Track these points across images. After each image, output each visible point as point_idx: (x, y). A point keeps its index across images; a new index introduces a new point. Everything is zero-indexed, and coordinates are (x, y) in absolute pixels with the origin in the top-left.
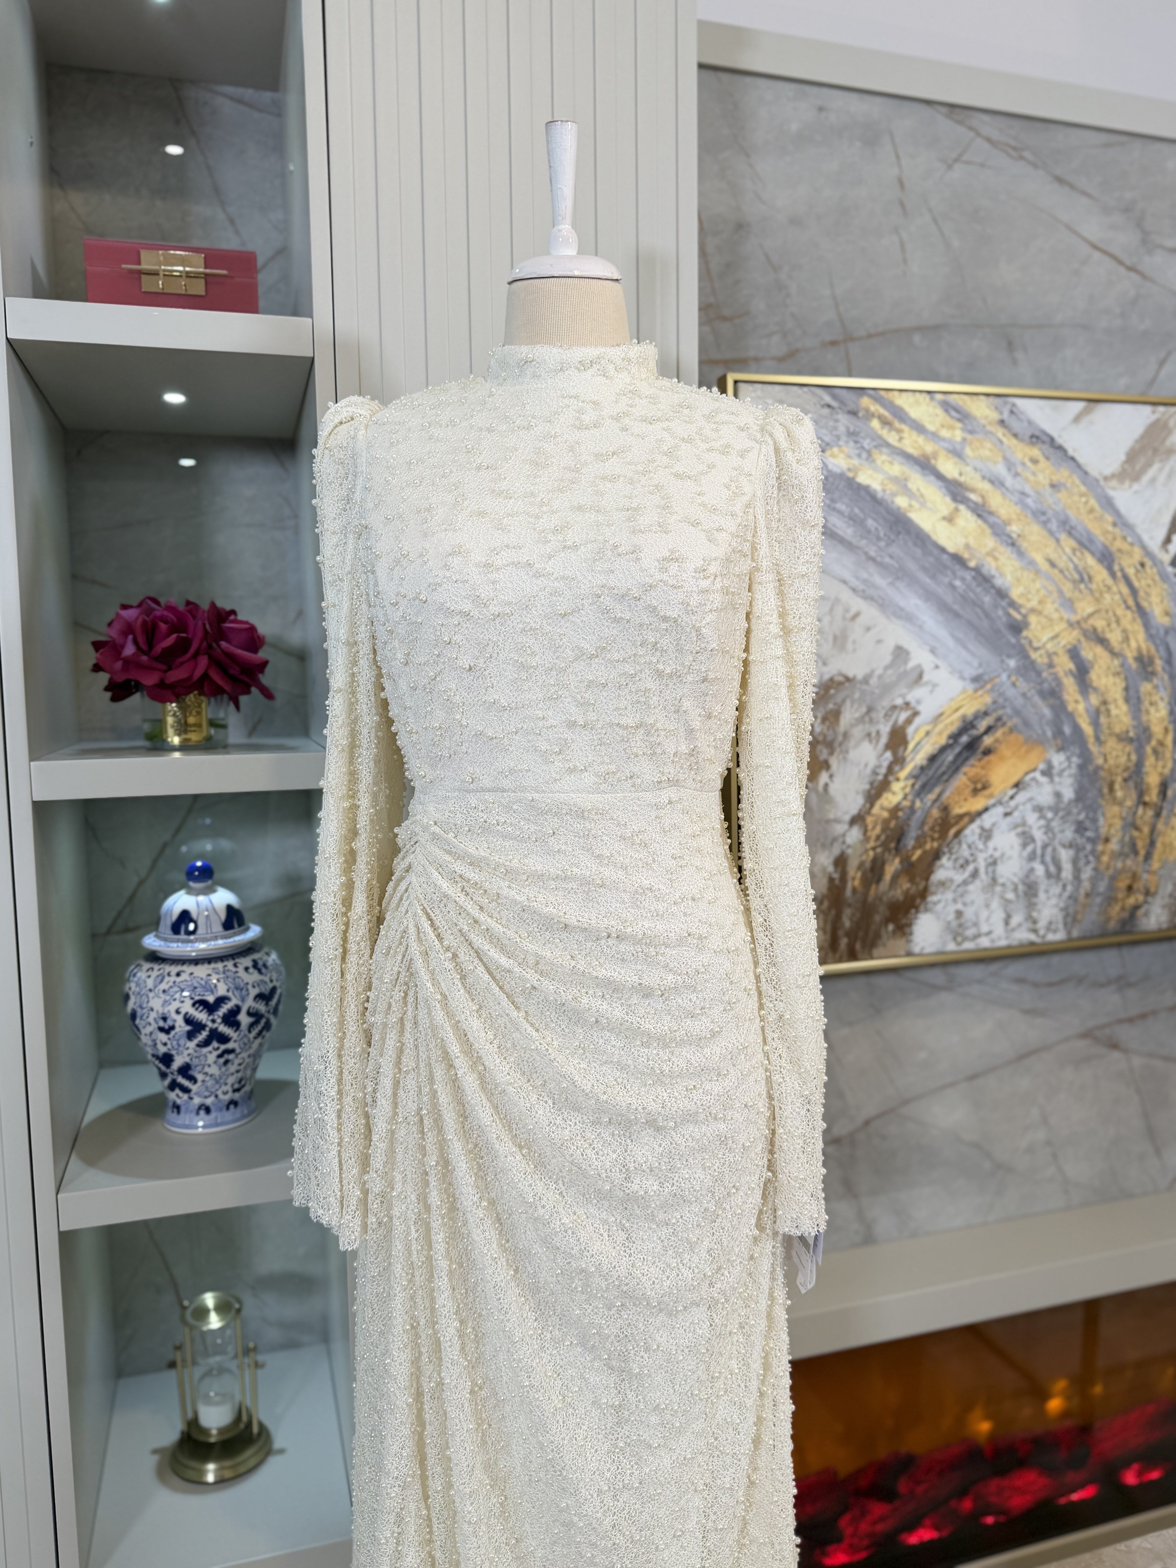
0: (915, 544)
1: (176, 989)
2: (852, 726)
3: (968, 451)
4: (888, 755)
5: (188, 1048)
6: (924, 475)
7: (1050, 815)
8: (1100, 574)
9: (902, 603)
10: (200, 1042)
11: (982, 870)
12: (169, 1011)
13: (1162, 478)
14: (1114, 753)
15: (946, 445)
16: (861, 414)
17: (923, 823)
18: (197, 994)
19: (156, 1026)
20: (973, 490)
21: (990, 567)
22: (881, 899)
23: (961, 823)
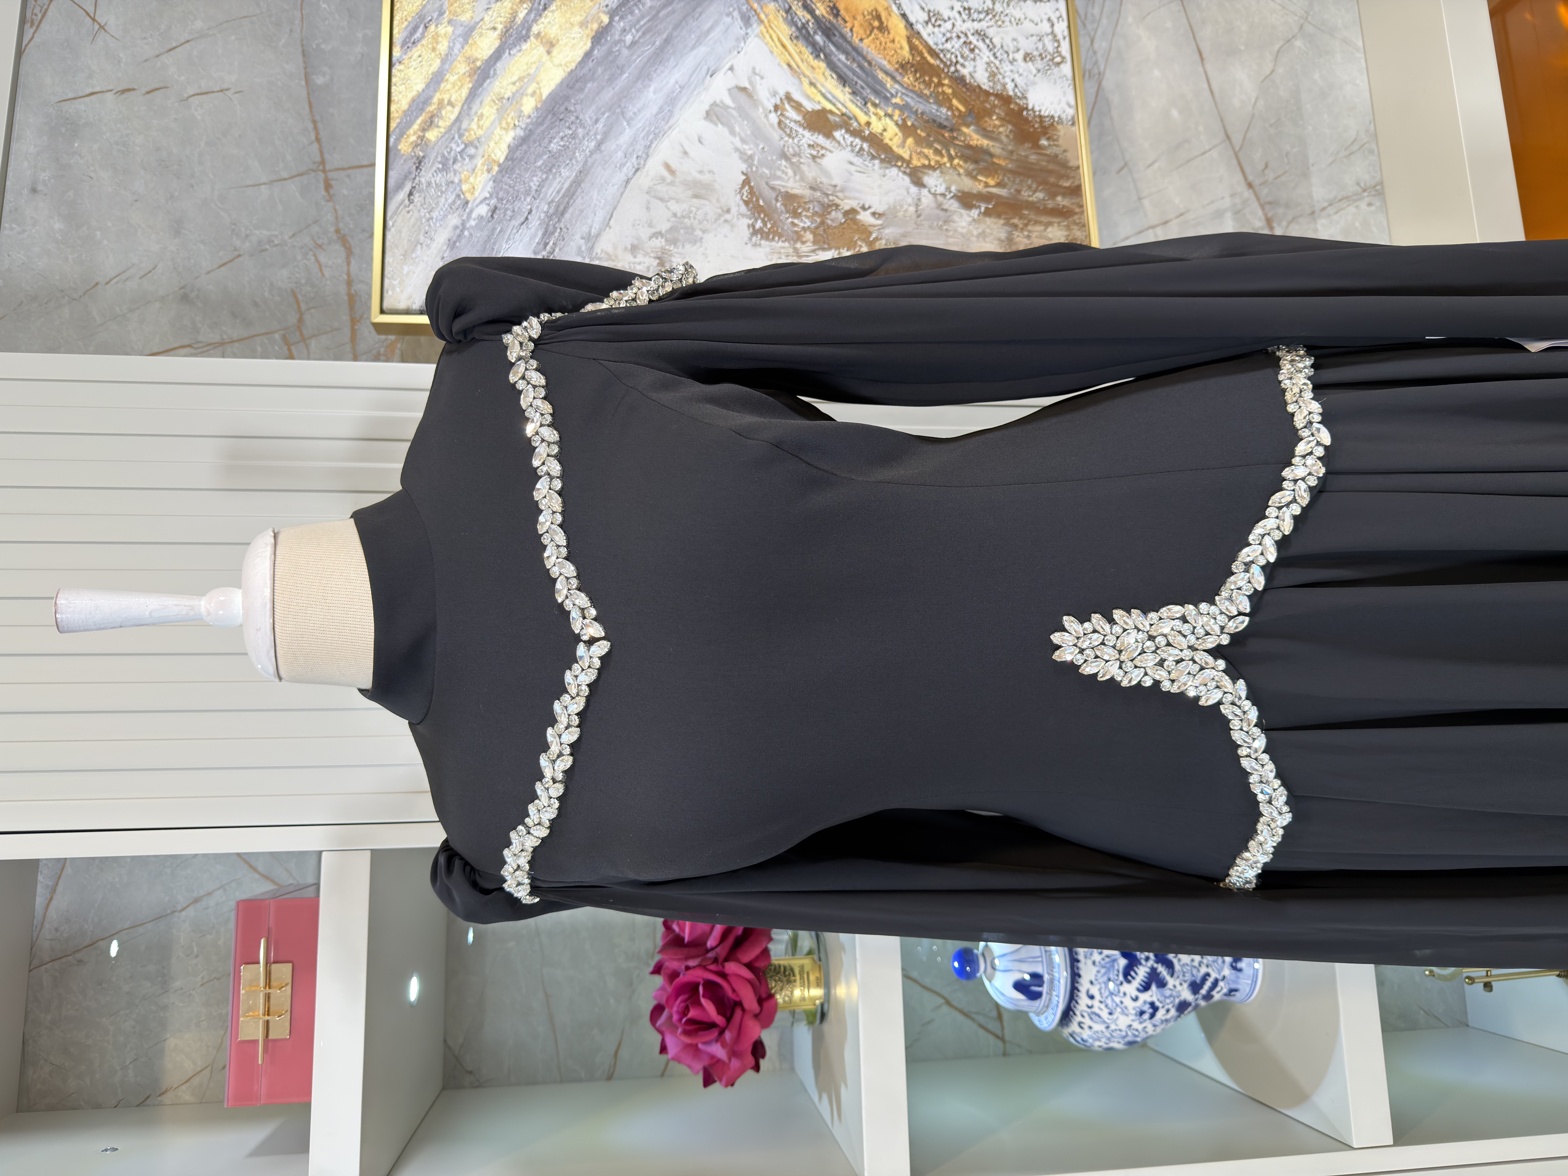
0: (582, 90)
1: (1109, 1001)
2: (803, 179)
3: (465, 18)
4: (837, 134)
5: (1175, 986)
6: (495, 74)
9: (654, 109)
10: (1168, 973)
11: (976, 25)
12: (1134, 1009)
15: (458, 46)
16: (421, 154)
17: (920, 95)
18: (1116, 978)
19: (1148, 1021)
20: (514, 14)
22: (1012, 152)
23: (921, 47)
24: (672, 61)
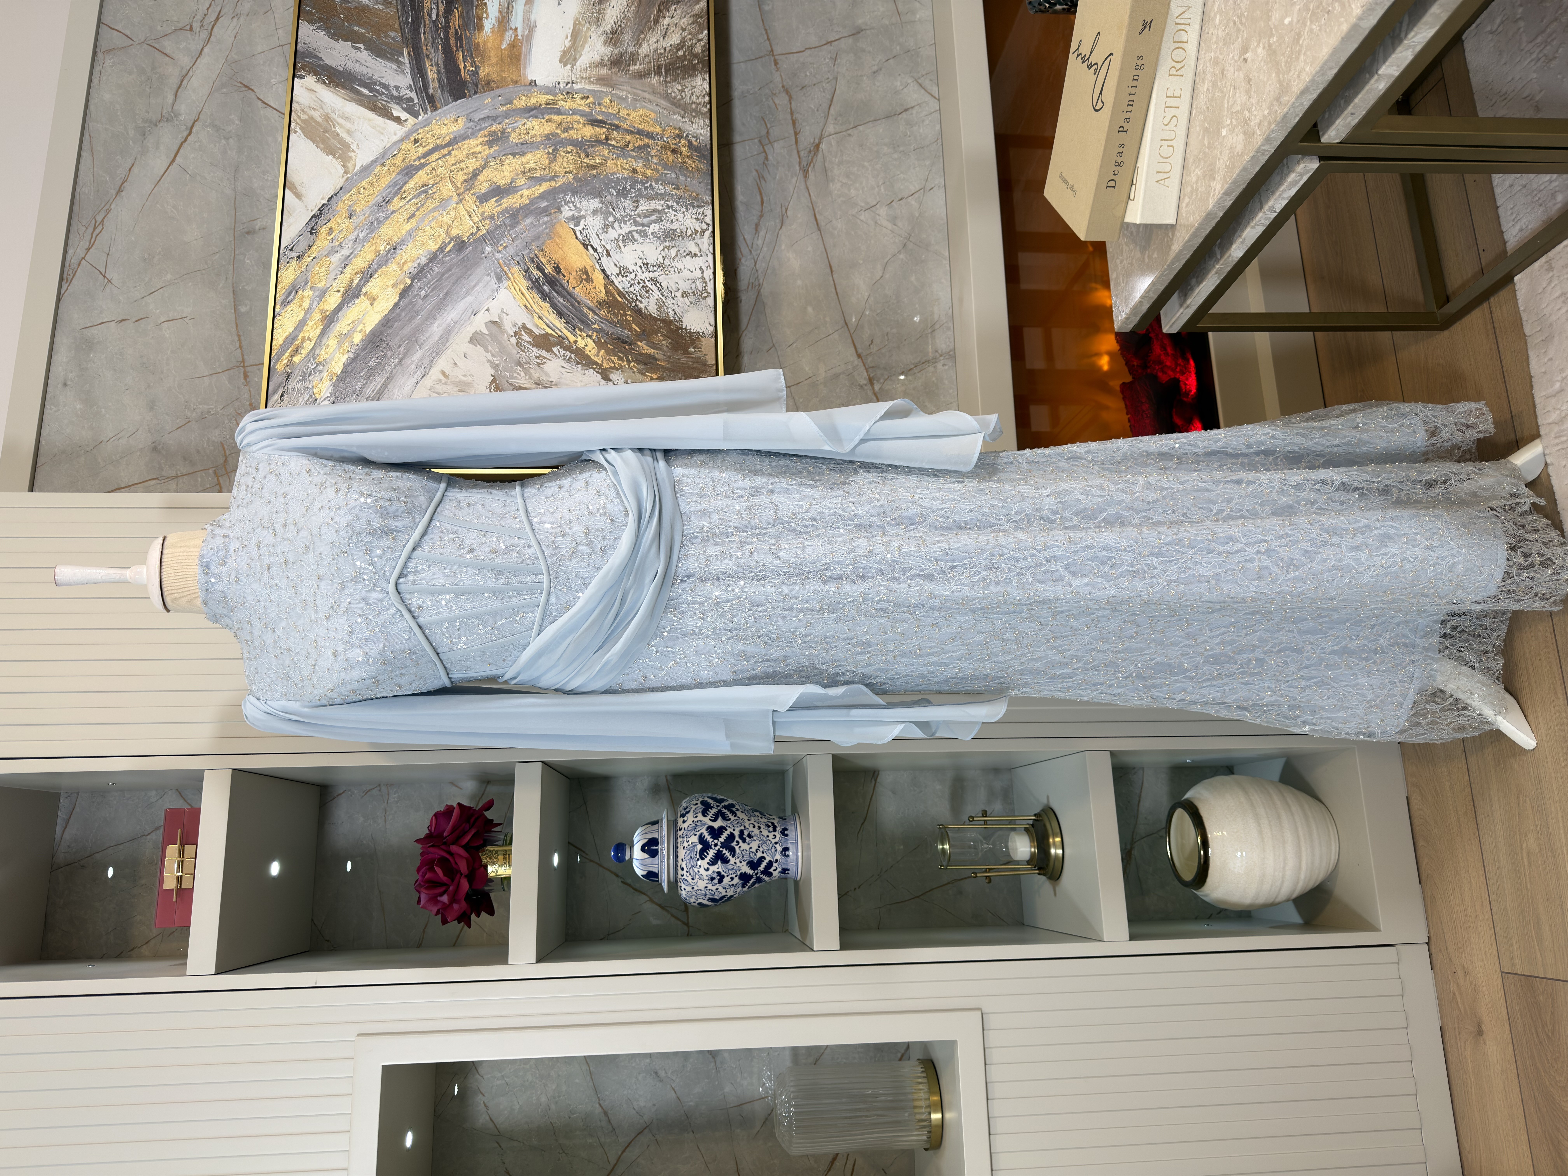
0: (391, 327)
2: (530, 378)
3: (321, 285)
4: (555, 349)
6: (338, 319)
7: (611, 219)
8: (421, 177)
9: (436, 337)
11: (651, 275)
13: (348, 125)
14: (565, 165)
15: (316, 303)
16: (290, 371)
17: (611, 322)
20: (352, 281)
21: (410, 267)
22: (669, 357)
23: (613, 291)
24: (449, 308)
